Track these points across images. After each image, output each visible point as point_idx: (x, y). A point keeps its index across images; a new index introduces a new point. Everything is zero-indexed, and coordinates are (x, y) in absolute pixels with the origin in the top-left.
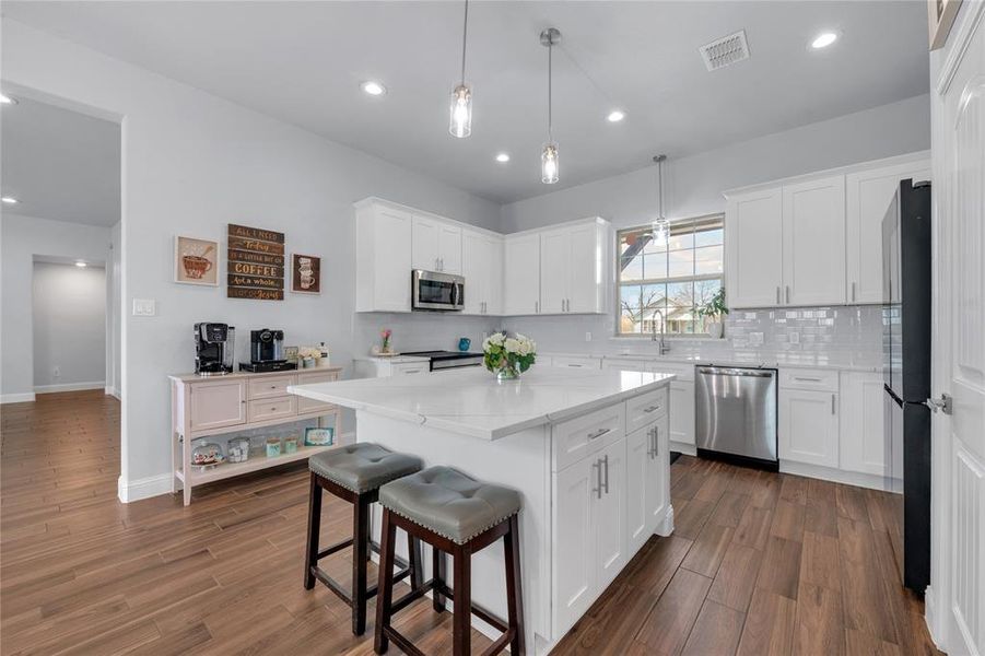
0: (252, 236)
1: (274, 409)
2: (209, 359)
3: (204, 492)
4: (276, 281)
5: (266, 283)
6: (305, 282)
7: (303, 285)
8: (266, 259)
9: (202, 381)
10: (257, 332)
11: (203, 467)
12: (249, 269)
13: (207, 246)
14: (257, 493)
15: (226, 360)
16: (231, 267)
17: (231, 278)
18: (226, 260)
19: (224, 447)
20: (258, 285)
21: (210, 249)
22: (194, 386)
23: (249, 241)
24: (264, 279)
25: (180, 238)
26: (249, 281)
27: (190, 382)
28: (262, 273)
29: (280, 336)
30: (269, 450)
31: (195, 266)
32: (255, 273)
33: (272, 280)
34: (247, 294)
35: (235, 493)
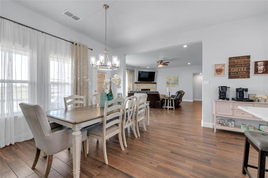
0: (237, 59)
1: (243, 114)
2: (222, 96)
3: (220, 131)
4: (246, 72)
5: (242, 73)
6: (260, 71)
7: (259, 72)
8: (242, 65)
9: (220, 101)
10: (238, 89)
11: (220, 125)
12: (236, 70)
13: (222, 65)
14: (235, 138)
15: (227, 97)
16: (230, 70)
17: (230, 73)
18: (228, 68)
19: (226, 121)
20: (239, 74)
21: (223, 66)
22: (217, 102)
23: (236, 61)
24: (241, 72)
25: (215, 65)
26: (236, 73)
27: (216, 101)
28: (241, 70)
29: (246, 90)
30: (242, 127)
31: (219, 71)
32: (238, 70)
33: (244, 72)
34: (235, 77)
35: (229, 135)
